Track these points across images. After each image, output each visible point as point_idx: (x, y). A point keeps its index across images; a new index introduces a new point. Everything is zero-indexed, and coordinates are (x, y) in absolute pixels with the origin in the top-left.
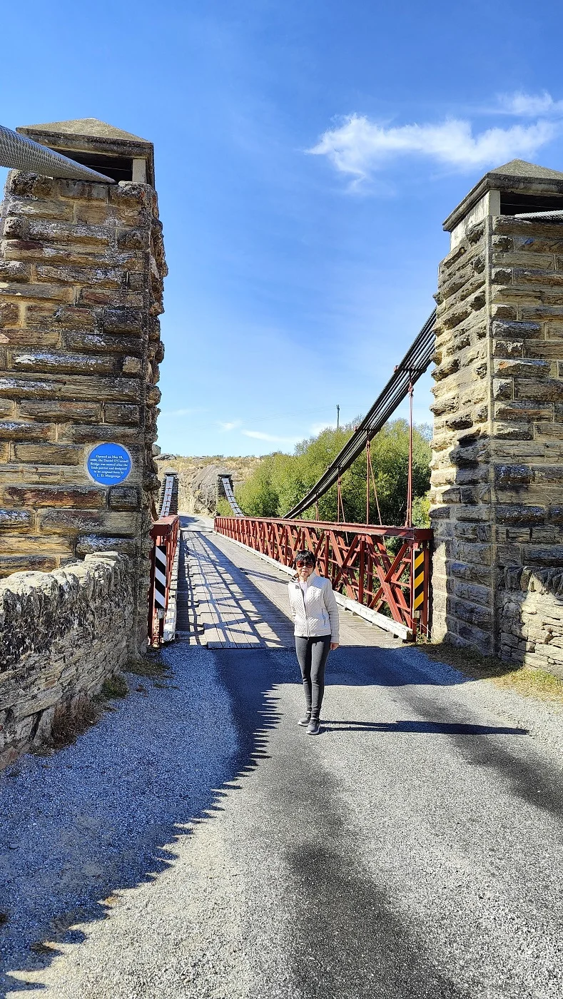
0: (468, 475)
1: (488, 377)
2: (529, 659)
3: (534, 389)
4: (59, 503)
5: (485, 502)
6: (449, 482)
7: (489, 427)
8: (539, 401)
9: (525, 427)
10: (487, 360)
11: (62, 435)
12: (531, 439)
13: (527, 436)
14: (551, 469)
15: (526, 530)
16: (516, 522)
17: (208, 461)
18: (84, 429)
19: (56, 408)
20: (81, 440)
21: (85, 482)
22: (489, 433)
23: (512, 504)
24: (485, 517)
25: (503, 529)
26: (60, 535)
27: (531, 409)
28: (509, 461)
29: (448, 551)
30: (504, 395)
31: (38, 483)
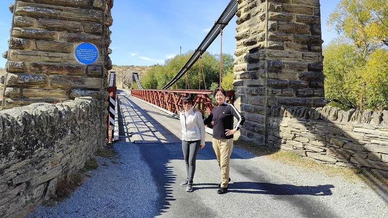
0: (254, 66)
1: (266, 21)
2: (283, 147)
3: (285, 26)
4: (60, 72)
5: (262, 77)
6: (244, 70)
7: (265, 44)
8: (287, 32)
9: (281, 44)
10: (265, 12)
11: (61, 38)
12: (283, 49)
13: (282, 48)
14: (291, 63)
15: (280, 90)
16: (276, 87)
17: (128, 67)
18: (73, 35)
19: (58, 23)
20: (72, 40)
21: (74, 62)
22: (265, 46)
23: (274, 78)
24: (262, 84)
25: (270, 90)
26: (62, 88)
27: (284, 36)
28: (274, 59)
29: (242, 101)
30: (273, 29)
31: (48, 62)
